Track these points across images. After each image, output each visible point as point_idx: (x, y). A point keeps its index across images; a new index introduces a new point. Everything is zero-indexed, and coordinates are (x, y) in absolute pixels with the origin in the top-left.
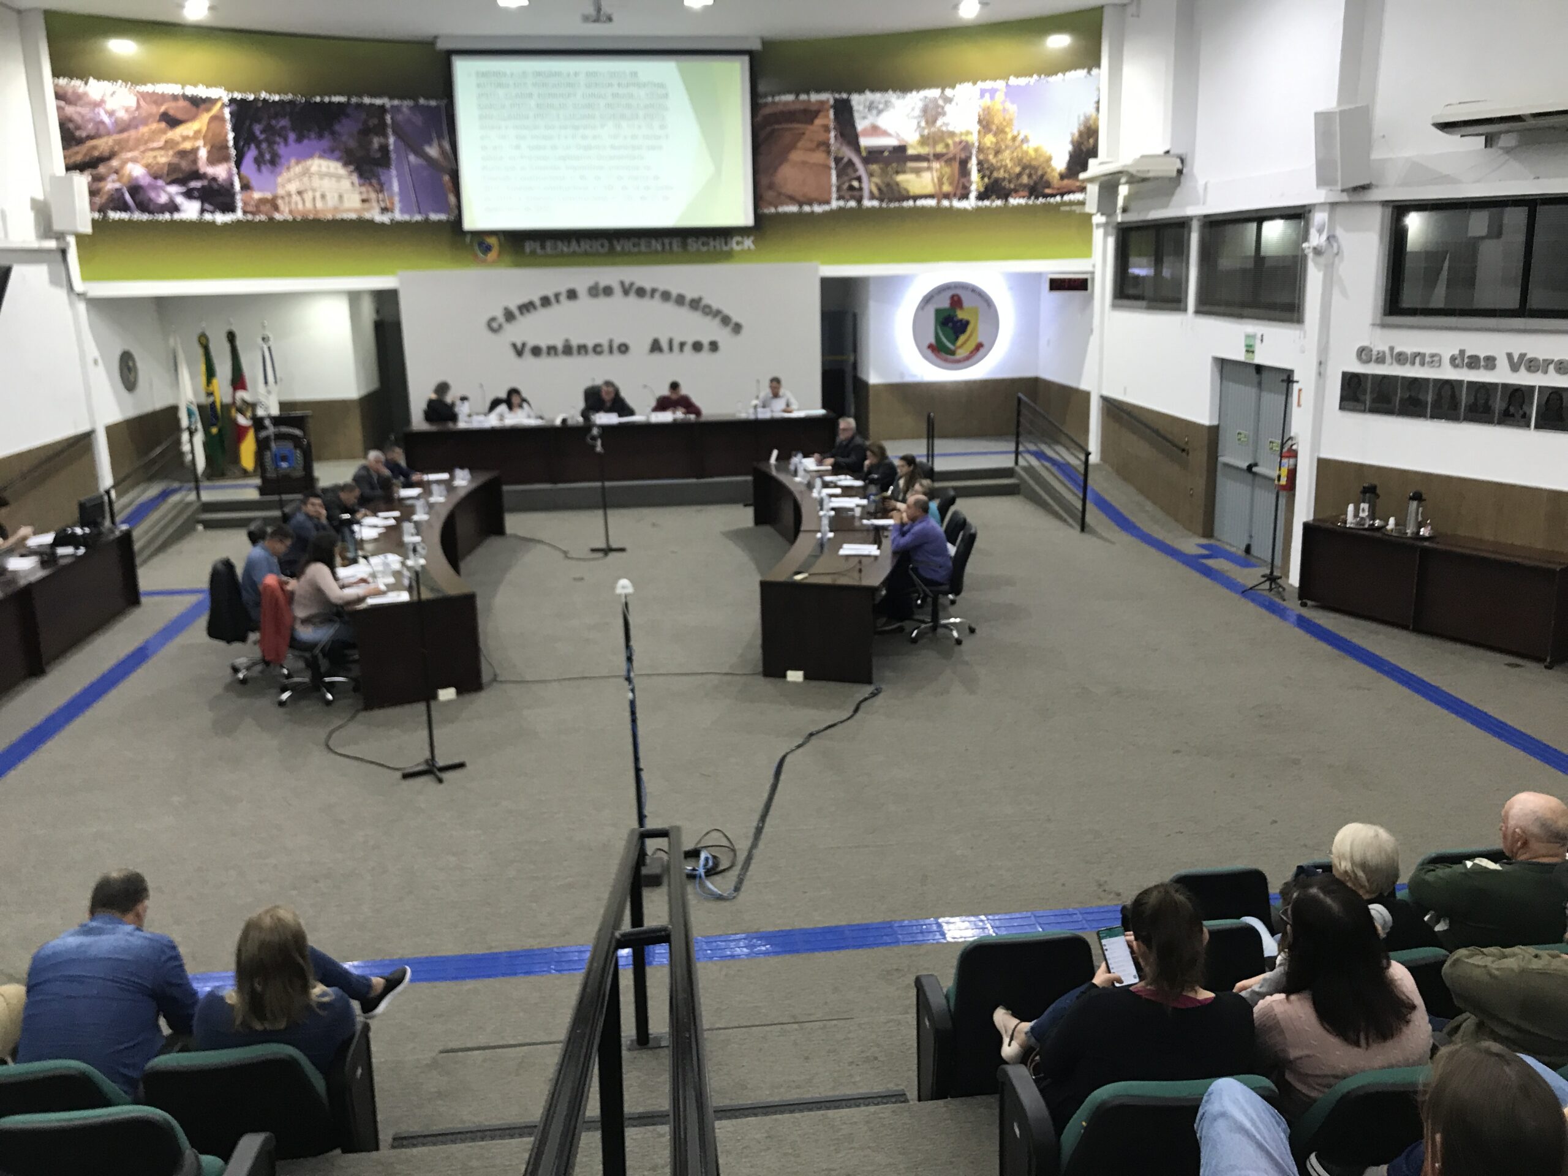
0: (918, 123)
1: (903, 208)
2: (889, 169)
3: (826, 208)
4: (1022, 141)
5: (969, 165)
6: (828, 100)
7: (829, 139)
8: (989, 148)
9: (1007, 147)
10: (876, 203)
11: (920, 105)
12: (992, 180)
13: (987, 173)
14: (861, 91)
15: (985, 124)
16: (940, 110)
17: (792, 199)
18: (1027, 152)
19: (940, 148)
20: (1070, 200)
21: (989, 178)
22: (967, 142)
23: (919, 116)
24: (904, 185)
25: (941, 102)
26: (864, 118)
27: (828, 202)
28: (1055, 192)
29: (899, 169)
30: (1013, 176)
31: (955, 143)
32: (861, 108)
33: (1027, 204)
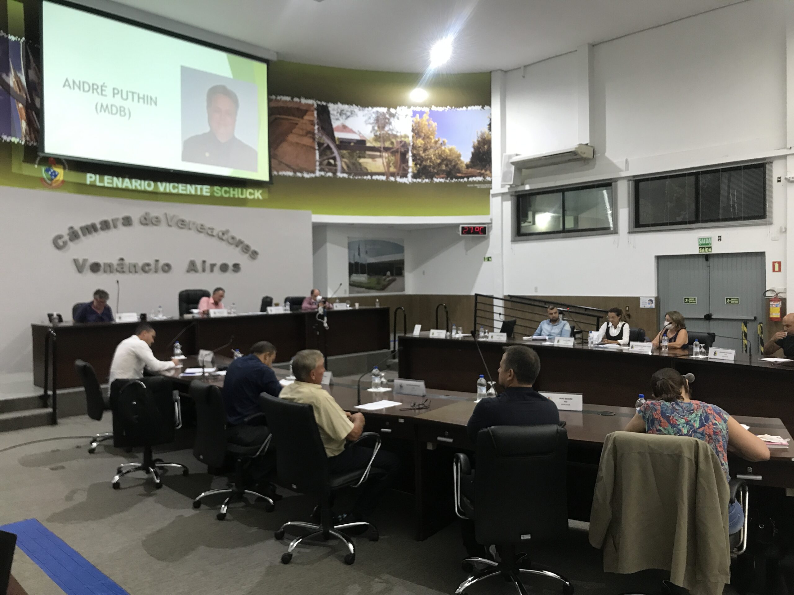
0: (373, 127)
1: (363, 179)
2: (355, 154)
3: (313, 175)
4: (441, 144)
5: (407, 157)
6: (313, 105)
7: (314, 130)
8: (419, 147)
9: (431, 147)
10: (345, 175)
11: (374, 116)
12: (422, 167)
13: (419, 162)
14: (335, 102)
15: (417, 132)
16: (387, 121)
17: (289, 167)
18: (444, 151)
19: (387, 144)
20: (473, 181)
21: (420, 165)
22: (405, 143)
23: (373, 123)
24: (364, 165)
25: (387, 116)
26: (337, 119)
27: (313, 172)
28: (463, 175)
29: (361, 155)
30: (435, 164)
31: (397, 142)
32: (335, 113)
33: (445, 182)
